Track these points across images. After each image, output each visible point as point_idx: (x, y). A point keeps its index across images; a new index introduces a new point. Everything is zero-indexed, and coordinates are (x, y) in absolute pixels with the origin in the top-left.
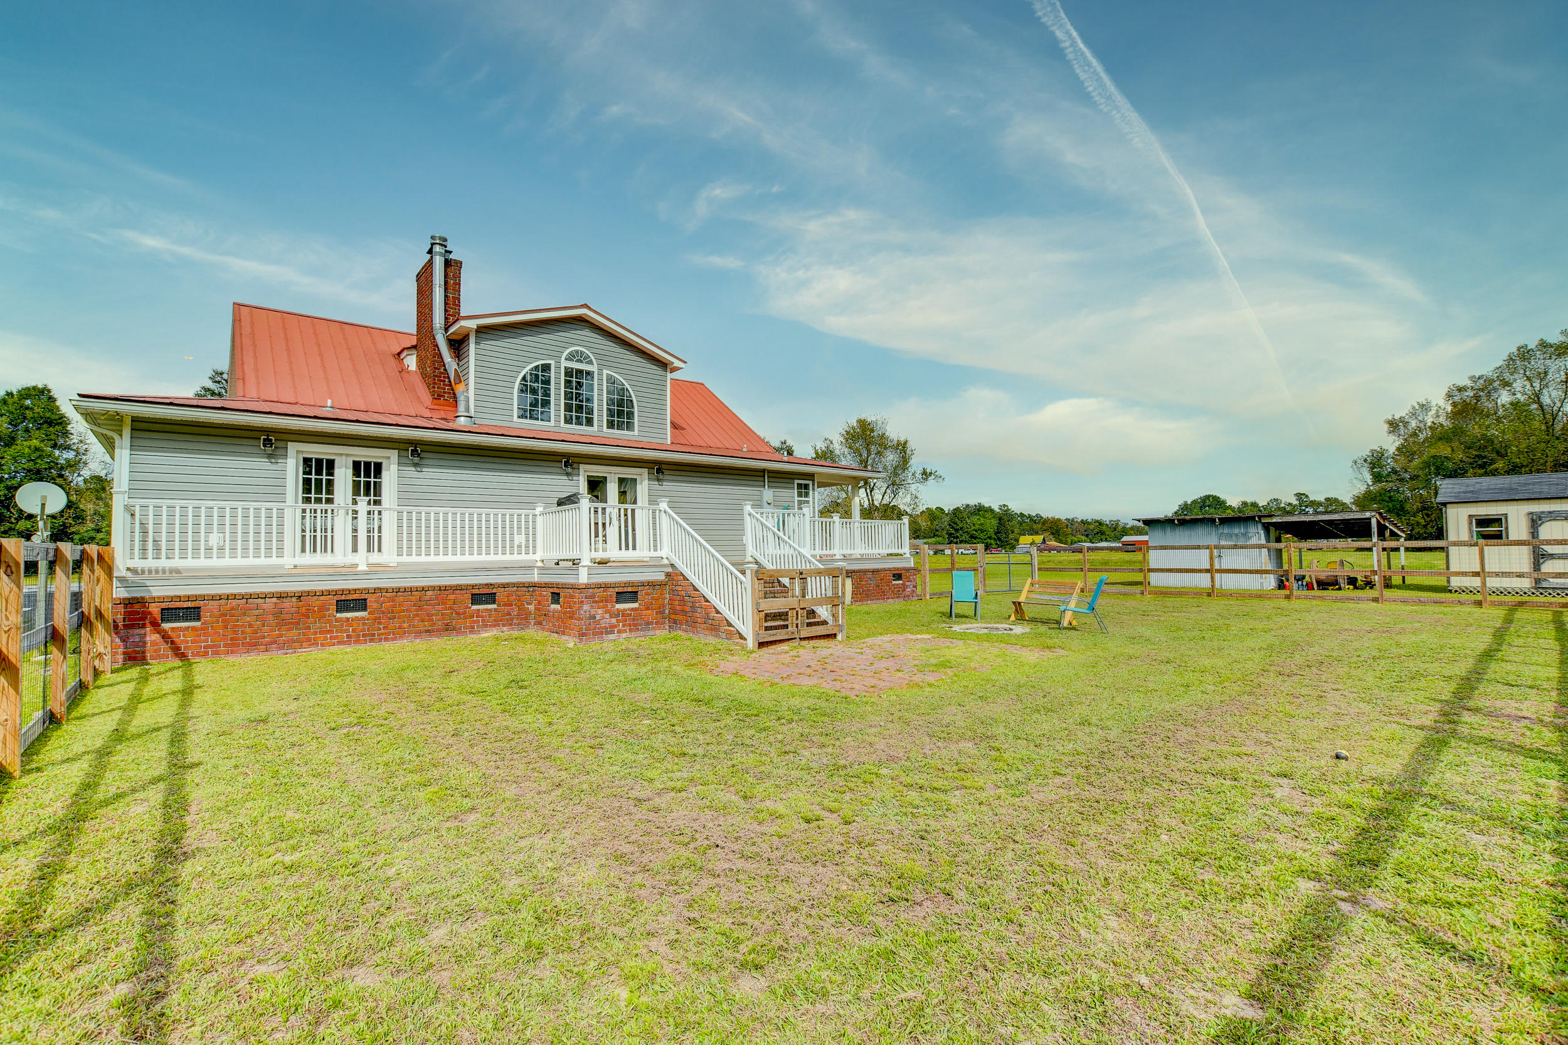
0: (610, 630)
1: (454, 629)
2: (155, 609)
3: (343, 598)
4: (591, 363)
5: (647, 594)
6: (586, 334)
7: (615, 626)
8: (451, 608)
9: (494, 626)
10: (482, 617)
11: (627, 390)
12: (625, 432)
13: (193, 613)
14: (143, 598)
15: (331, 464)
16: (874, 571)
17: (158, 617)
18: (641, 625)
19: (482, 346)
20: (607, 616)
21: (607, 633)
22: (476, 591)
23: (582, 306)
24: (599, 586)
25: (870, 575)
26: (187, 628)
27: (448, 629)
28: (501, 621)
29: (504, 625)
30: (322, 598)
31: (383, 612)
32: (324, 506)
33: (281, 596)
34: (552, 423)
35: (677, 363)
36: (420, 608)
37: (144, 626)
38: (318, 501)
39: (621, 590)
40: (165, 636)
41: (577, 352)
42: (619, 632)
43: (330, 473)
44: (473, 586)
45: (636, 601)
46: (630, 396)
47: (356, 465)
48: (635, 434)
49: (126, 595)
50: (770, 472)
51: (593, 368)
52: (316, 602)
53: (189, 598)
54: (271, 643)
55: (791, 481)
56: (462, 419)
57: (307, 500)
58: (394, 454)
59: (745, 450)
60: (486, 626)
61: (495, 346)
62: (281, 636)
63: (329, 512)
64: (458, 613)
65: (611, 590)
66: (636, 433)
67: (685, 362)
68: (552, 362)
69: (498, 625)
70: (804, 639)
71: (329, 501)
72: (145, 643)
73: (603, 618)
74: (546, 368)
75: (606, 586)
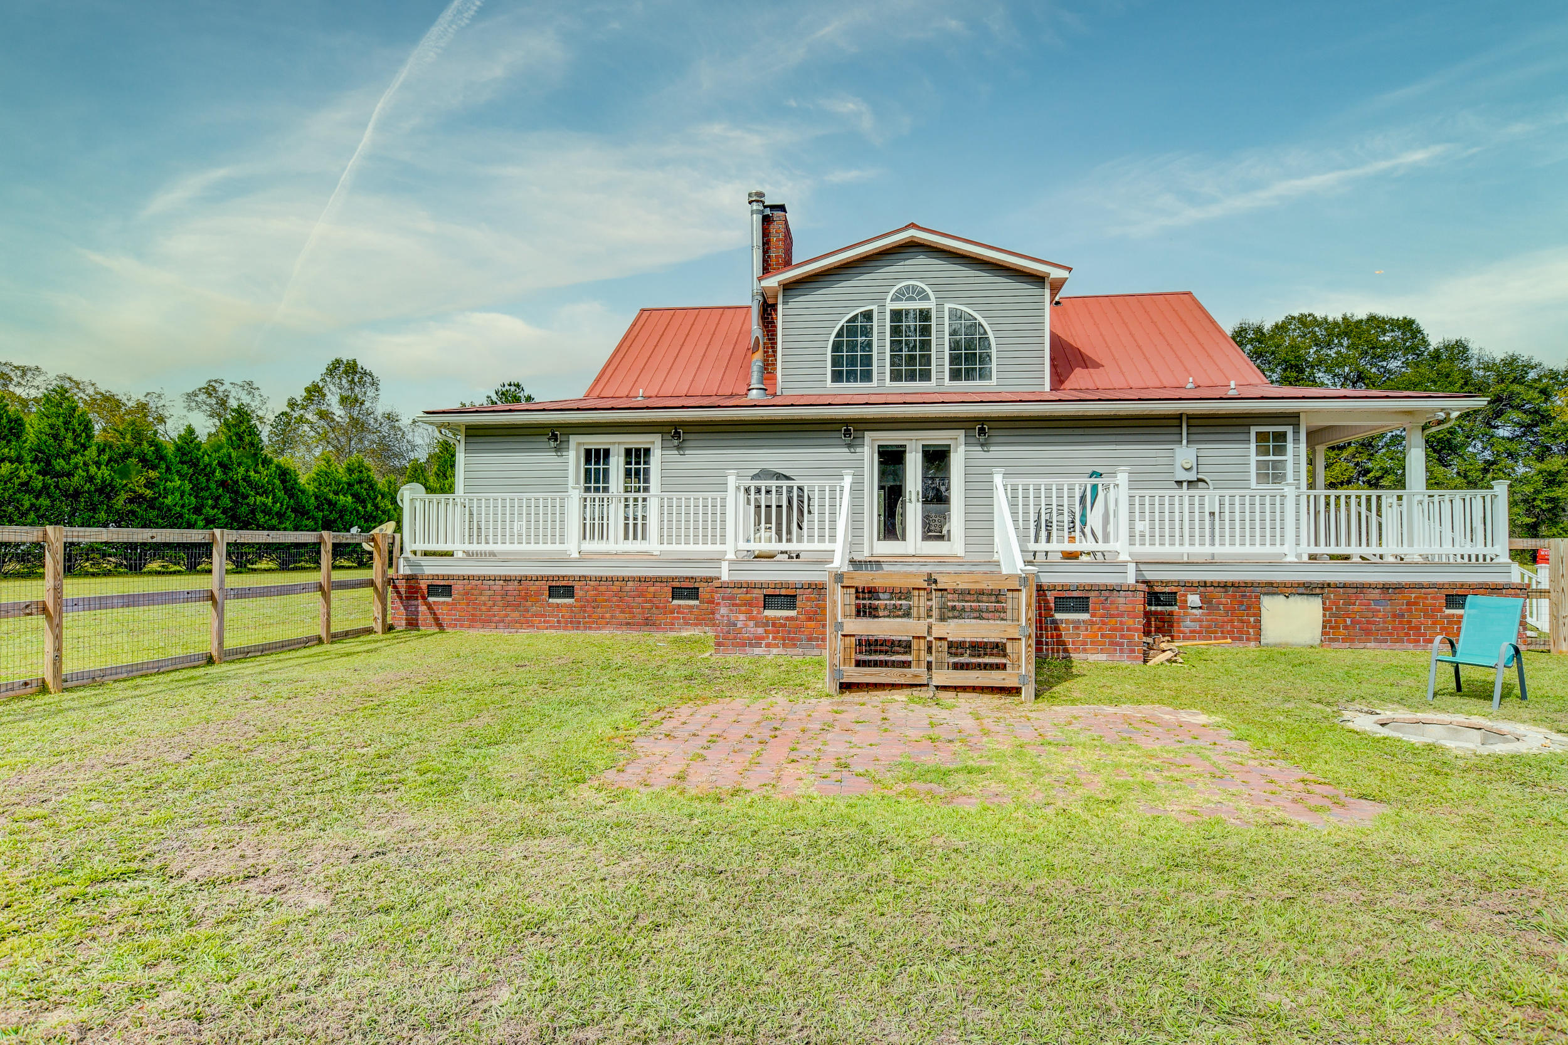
0: (756, 642)
1: (654, 624)
2: (423, 585)
3: (554, 584)
4: (926, 298)
5: (808, 599)
6: (921, 262)
7: (763, 638)
8: (651, 601)
9: (696, 625)
10: (683, 613)
11: (980, 324)
12: (978, 383)
13: (446, 590)
14: (416, 575)
15: (607, 452)
16: (1385, 588)
17: (426, 592)
18: (800, 640)
19: (791, 305)
20: (751, 623)
21: (751, 645)
22: (676, 584)
23: (907, 227)
24: (739, 586)
25: (1376, 594)
26: (443, 603)
27: (648, 623)
28: (703, 619)
29: (706, 625)
30: (537, 583)
31: (588, 601)
32: (601, 495)
33: (507, 579)
34: (875, 383)
35: (1056, 273)
36: (621, 599)
37: (417, 599)
38: (597, 490)
39: (770, 592)
40: (430, 607)
41: (908, 287)
42: (768, 645)
43: (606, 462)
44: (673, 579)
45: (794, 608)
46: (985, 332)
47: (628, 452)
48: (991, 384)
49: (410, 573)
50: (1190, 417)
51: (930, 305)
52: (533, 587)
53: (444, 578)
54: (500, 622)
55: (1245, 429)
56: (754, 392)
57: (588, 490)
58: (657, 439)
59: (1189, 386)
60: (687, 624)
61: (801, 302)
62: (506, 615)
63: (605, 500)
64: (657, 608)
65: (756, 591)
66: (994, 381)
67: (1070, 269)
68: (874, 308)
69: (701, 624)
70: (945, 688)
71: (606, 490)
72: (418, 612)
73: (746, 626)
74: (868, 316)
75: (749, 587)
